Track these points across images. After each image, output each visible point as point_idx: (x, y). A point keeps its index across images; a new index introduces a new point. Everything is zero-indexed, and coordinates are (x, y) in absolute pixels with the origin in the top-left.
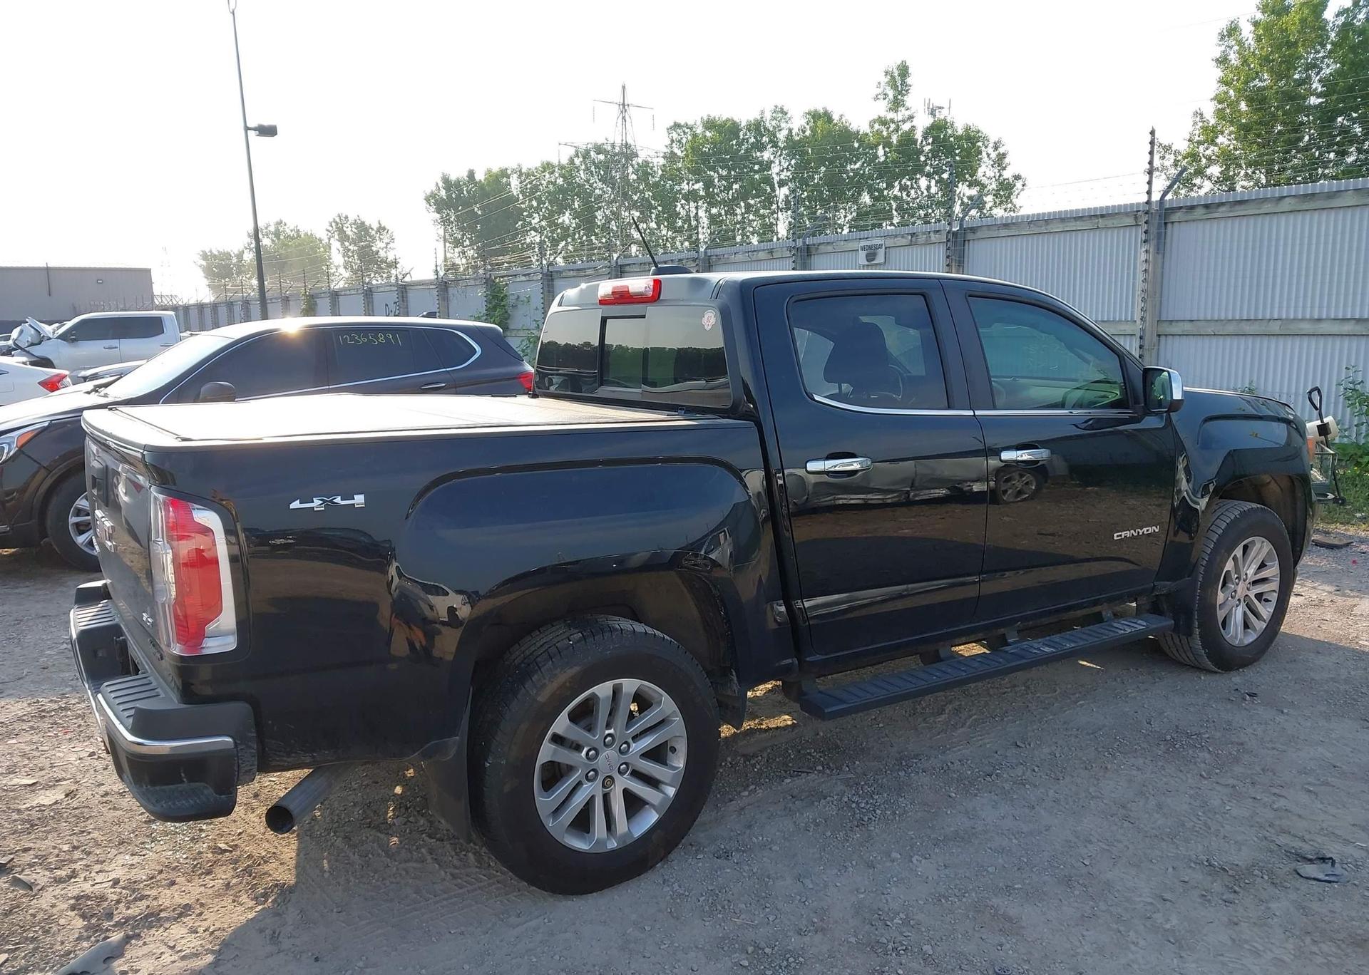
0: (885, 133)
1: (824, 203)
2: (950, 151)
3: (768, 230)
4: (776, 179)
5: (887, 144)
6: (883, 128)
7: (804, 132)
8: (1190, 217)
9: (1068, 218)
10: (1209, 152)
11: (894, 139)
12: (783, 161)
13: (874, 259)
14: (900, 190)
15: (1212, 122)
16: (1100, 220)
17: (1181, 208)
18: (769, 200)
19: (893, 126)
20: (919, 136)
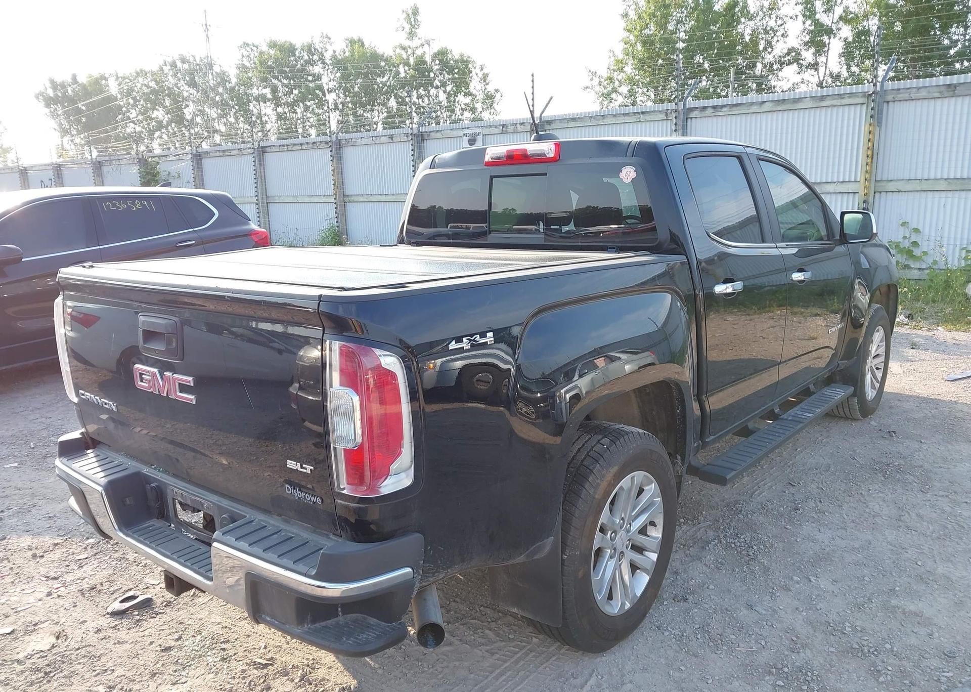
0: (405, 56)
1: (363, 105)
2: (451, 71)
3: (322, 123)
4: (326, 87)
5: (407, 64)
6: (403, 52)
7: (345, 53)
8: (703, 114)
9: (618, 114)
10: (620, 77)
11: (412, 61)
12: (330, 74)
13: (474, 144)
14: (418, 98)
15: (621, 56)
16: (642, 116)
17: (697, 108)
18: (321, 103)
19: (410, 51)
20: (428, 59)
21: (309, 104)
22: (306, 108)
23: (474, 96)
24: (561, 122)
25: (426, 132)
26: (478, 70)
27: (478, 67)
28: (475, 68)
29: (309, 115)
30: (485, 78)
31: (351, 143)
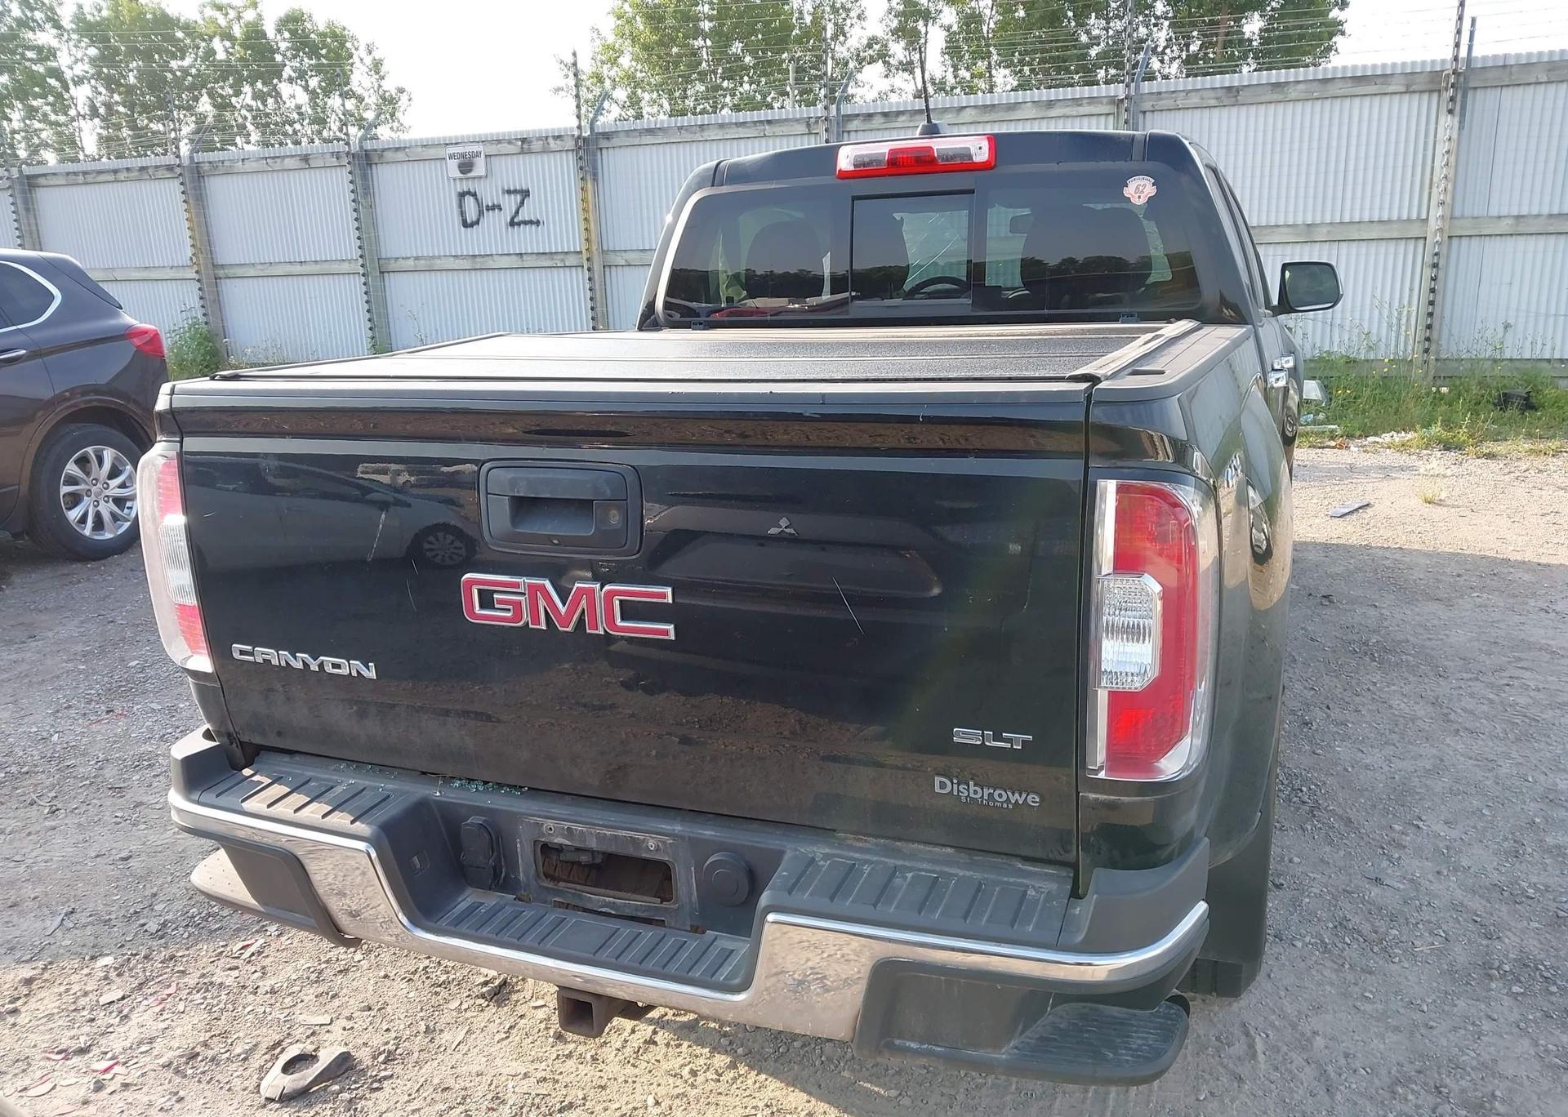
0: (222, 22)
1: (146, 109)
2: (314, 52)
3: (68, 143)
4: (68, 75)
5: (227, 36)
6: (218, 15)
7: (100, 11)
9: (727, 124)
11: (237, 31)
12: (74, 50)
13: (470, 171)
14: (254, 98)
16: (767, 127)
18: (62, 104)
19: (232, 14)
20: (270, 31)
21: (35, 103)
22: (31, 112)
23: (361, 99)
24: (628, 136)
25: (376, 150)
26: (362, 52)
27: (362, 48)
28: (357, 49)
29: (37, 125)
30: (377, 66)
31: (222, 170)
